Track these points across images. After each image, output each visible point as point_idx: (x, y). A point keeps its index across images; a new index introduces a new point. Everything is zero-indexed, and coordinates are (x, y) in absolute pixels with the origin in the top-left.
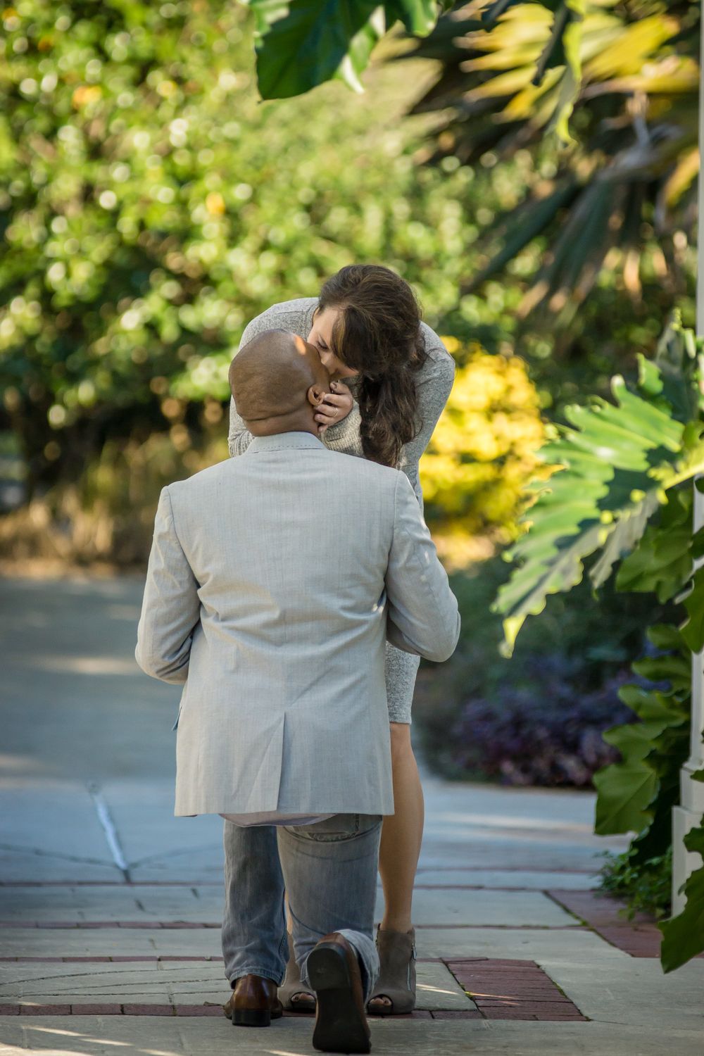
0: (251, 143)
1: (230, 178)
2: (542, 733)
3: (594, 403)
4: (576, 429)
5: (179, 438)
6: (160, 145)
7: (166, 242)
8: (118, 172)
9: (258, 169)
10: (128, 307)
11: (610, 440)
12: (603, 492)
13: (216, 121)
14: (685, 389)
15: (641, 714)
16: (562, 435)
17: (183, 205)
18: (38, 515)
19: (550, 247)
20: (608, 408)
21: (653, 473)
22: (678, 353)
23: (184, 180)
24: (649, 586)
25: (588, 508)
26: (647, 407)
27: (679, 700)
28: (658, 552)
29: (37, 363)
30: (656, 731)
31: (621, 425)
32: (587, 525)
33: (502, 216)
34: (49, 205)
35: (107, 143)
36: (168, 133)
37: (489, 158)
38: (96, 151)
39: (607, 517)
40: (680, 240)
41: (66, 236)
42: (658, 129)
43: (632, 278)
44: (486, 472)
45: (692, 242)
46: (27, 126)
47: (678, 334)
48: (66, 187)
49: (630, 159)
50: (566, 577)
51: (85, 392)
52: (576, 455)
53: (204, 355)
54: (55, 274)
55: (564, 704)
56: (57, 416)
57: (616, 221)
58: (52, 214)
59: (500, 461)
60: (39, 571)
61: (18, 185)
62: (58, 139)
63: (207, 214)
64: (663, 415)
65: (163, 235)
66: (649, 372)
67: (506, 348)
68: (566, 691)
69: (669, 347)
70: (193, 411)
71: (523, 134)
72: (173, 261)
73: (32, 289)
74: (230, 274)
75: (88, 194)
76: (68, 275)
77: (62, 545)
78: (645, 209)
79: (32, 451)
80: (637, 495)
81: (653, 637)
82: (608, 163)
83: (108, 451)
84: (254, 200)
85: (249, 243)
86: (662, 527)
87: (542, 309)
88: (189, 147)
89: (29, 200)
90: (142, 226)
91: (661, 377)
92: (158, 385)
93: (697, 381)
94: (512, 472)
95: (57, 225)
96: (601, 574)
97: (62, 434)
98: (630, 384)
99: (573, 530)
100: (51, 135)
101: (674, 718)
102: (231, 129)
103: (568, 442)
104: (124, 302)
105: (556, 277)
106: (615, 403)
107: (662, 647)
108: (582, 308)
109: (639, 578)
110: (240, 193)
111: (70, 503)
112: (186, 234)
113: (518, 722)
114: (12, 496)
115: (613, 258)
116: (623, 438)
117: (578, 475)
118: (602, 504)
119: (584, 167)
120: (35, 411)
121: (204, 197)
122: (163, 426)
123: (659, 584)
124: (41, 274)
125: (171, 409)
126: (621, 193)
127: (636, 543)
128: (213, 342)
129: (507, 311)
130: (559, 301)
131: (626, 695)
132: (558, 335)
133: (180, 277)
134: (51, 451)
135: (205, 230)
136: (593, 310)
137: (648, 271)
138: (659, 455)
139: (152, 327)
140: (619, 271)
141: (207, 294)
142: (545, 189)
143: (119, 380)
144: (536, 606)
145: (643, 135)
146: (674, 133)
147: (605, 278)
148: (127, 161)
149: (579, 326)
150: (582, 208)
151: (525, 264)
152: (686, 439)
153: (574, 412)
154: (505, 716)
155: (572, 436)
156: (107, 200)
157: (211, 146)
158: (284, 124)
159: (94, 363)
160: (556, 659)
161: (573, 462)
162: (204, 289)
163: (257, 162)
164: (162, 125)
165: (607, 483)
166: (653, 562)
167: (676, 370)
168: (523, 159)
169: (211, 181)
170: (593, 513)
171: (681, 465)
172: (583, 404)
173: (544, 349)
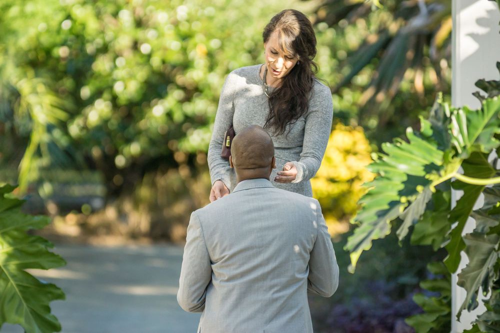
0: (220, 18)
1: (209, 36)
2: (374, 322)
3: (397, 142)
4: (387, 154)
5: (184, 172)
6: (172, 19)
7: (175, 70)
8: (150, 34)
9: (223, 31)
10: (156, 104)
11: (405, 160)
12: (402, 187)
13: (202, 7)
14: (444, 134)
15: (425, 309)
16: (380, 158)
17: (184, 50)
18: (111, 213)
19: (376, 68)
20: (404, 144)
21: (427, 177)
22: (441, 115)
23: (185, 37)
24: (428, 242)
25: (394, 196)
26: (424, 143)
27: (445, 301)
28: (433, 224)
29: (109, 134)
30: (433, 317)
31: (411, 153)
32: (393, 204)
33: (350, 53)
34: (114, 52)
35: (144, 19)
36: (176, 13)
37: (343, 22)
38: (139, 24)
39: (404, 199)
40: (443, 63)
41: (124, 68)
42: (431, 6)
43: (419, 85)
44: (344, 187)
45: (450, 66)
46: (103, 10)
47: (440, 105)
48: (123, 42)
49: (417, 22)
50: (382, 231)
51: (135, 148)
52: (387, 168)
53: (196, 128)
54: (118, 88)
55: (386, 307)
56: (120, 161)
57: (410, 54)
58: (117, 56)
59: (351, 181)
60: (111, 242)
61: (99, 41)
62: (118, 17)
63: (198, 55)
64: (433, 147)
65: (174, 67)
66: (426, 126)
67: (353, 122)
68: (386, 300)
69: (436, 112)
70: (191, 158)
71: (361, 10)
72: (180, 79)
73: (106, 95)
74: (209, 86)
75: (135, 46)
76: (125, 88)
77: (123, 228)
78: (425, 49)
79: (108, 180)
80: (419, 188)
81: (432, 269)
82: (406, 24)
83: (146, 179)
84: (222, 48)
85: (219, 70)
86: (435, 210)
87: (372, 101)
88: (188, 21)
89: (104, 49)
90: (164, 62)
91: (432, 128)
92: (173, 144)
93: (451, 129)
94: (357, 186)
95: (120, 62)
96: (403, 233)
97: (123, 171)
98: (416, 132)
99: (386, 207)
100: (115, 15)
101: (443, 311)
102: (210, 11)
103: (383, 161)
104: (154, 101)
105: (379, 84)
106: (408, 141)
107: (436, 274)
108: (393, 100)
109: (423, 237)
110: (214, 44)
111: (127, 206)
112: (186, 66)
113: (362, 316)
114: (97, 203)
115: (409, 74)
116: (412, 159)
117: (388, 179)
118: (401, 193)
119: (393, 27)
120: (108, 159)
121: (195, 46)
122: (175, 165)
123: (434, 241)
124: (111, 88)
125: (180, 157)
126: (413, 40)
127: (421, 216)
128: (201, 122)
129: (354, 104)
130: (381, 97)
131: (417, 299)
132: (381, 116)
133: (183, 88)
134: (118, 179)
135: (195, 63)
136: (399, 102)
137: (427, 82)
138: (431, 168)
139: (169, 115)
140: (412, 82)
141: (197, 96)
142: (373, 39)
143: (153, 142)
144: (367, 246)
145: (424, 10)
146: (440, 8)
147: (404, 85)
148: (155, 28)
149: (392, 111)
150: (392, 49)
151: (363, 78)
152: (445, 158)
153: (387, 146)
154: (355, 313)
155: (385, 158)
156: (145, 49)
157: (198, 20)
158: (237, 8)
159: (139, 133)
160: (381, 283)
161: (386, 172)
162: (196, 94)
163: (223, 28)
164: (173, 8)
165: (403, 183)
166: (430, 229)
167: (440, 124)
168: (361, 23)
169: (199, 38)
170: (397, 198)
171: (442, 172)
172: (391, 142)
173: (373, 123)
